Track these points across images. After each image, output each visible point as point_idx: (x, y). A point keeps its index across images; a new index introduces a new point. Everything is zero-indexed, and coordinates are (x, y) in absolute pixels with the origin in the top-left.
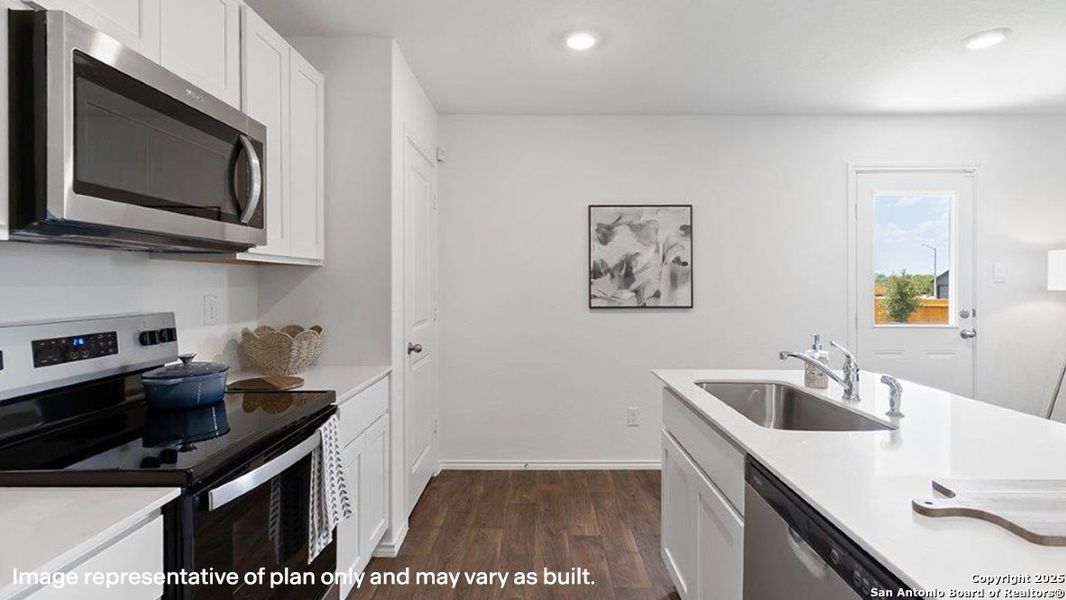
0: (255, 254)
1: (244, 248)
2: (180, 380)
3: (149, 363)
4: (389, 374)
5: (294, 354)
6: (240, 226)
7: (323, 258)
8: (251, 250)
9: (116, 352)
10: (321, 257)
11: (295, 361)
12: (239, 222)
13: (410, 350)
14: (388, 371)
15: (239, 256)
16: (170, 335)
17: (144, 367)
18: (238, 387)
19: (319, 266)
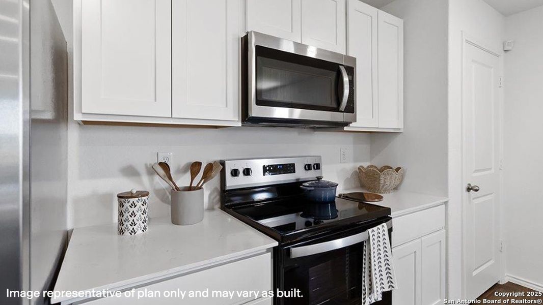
0: (353, 126)
1: (347, 124)
2: (313, 188)
3: (308, 178)
4: (446, 203)
5: (382, 182)
6: (340, 113)
7: (403, 127)
8: (351, 125)
9: (294, 172)
10: (401, 126)
11: (383, 186)
12: (339, 111)
13: (469, 189)
14: (446, 200)
15: (346, 128)
16: (318, 166)
17: (305, 180)
18: (348, 196)
19: (401, 133)
